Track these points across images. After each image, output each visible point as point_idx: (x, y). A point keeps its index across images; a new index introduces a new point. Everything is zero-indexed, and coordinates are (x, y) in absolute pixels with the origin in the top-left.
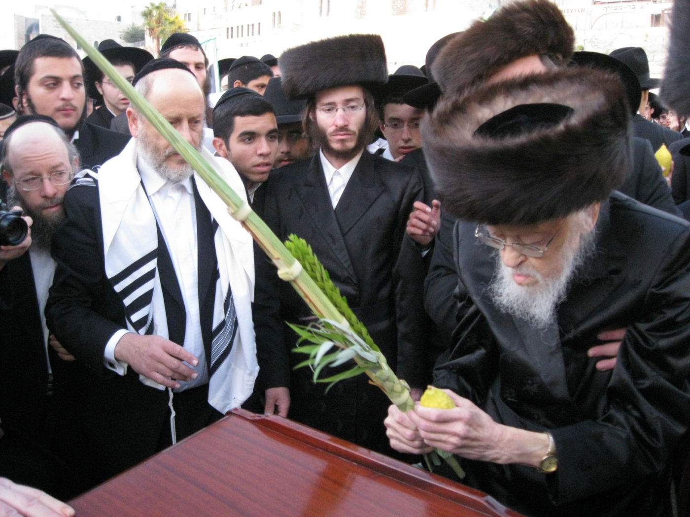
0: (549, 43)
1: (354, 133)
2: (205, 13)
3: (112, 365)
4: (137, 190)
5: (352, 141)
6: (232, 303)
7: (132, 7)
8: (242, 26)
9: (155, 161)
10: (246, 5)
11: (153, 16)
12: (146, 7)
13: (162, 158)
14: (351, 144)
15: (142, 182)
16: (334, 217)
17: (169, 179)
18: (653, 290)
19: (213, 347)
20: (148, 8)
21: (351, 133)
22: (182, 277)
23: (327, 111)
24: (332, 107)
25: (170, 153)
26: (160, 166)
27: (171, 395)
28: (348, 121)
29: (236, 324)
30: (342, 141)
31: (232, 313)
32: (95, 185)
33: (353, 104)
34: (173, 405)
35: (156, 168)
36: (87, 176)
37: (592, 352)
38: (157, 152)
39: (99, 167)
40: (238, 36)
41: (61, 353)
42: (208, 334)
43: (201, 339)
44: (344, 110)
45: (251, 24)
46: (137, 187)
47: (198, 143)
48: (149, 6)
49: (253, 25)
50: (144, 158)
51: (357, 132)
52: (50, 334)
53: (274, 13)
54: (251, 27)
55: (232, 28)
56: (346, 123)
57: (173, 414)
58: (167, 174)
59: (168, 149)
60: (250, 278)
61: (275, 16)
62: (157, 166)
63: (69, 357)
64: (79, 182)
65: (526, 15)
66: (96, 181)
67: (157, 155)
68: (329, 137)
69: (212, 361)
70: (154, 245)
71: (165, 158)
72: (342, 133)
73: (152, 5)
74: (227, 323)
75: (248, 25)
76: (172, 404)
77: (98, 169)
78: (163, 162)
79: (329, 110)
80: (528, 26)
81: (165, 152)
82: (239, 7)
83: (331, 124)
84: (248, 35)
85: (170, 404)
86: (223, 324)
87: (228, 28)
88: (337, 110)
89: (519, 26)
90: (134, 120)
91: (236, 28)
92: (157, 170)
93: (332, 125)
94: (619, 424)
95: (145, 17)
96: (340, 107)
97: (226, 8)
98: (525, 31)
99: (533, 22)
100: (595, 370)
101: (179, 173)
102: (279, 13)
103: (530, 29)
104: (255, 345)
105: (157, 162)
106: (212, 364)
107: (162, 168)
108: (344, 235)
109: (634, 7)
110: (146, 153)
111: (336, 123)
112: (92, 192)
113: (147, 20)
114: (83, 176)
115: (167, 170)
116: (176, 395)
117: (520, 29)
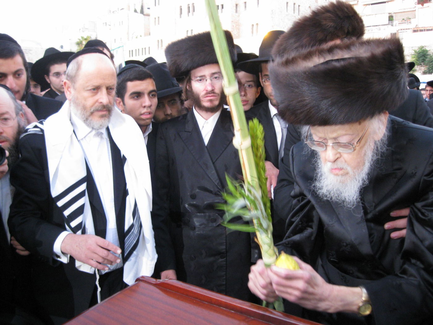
0: (346, 31)
1: (218, 94)
2: (115, 42)
3: (59, 257)
4: (71, 136)
5: (217, 100)
6: (137, 213)
7: (70, 39)
8: (139, 49)
9: (83, 116)
10: (141, 36)
11: (83, 44)
12: (78, 39)
13: (88, 113)
14: (217, 103)
15: (74, 131)
16: (206, 151)
17: (93, 128)
18: (425, 178)
19: (125, 243)
20: (80, 39)
21: (216, 95)
22: (103, 195)
23: (199, 81)
24: (202, 79)
25: (94, 110)
26: (87, 119)
27: (98, 277)
28: (214, 87)
29: (141, 226)
30: (211, 101)
31: (138, 219)
32: (41, 133)
33: (216, 76)
34: (99, 284)
35: (85, 121)
36: (36, 127)
37: (387, 226)
38: (85, 110)
39: (44, 121)
40: (136, 56)
41: (19, 249)
42: (122, 234)
43: (117, 237)
44: (211, 80)
45: (144, 48)
46: (71, 135)
47: (113, 104)
48: (80, 38)
49: (145, 48)
50: (76, 114)
51: (220, 95)
52: (11, 236)
53: (158, 41)
54: (144, 50)
55: (132, 51)
56: (213, 89)
57: (99, 289)
58: (92, 124)
59: (93, 107)
60: (149, 195)
61: (159, 42)
62: (85, 119)
63: (25, 253)
64: (30, 131)
65: (329, 14)
66: (42, 131)
67: (85, 112)
68: (202, 99)
69: (125, 252)
70: (84, 174)
71: (90, 114)
72: (210, 95)
73: (82, 38)
74: (135, 225)
75: (142, 49)
76: (98, 282)
77: (43, 122)
78: (89, 116)
79: (200, 80)
80: (330, 22)
81: (91, 110)
82: (137, 38)
83: (203, 89)
84: (143, 54)
85: (97, 283)
86: (132, 226)
87: (130, 51)
88: (206, 80)
89: (324, 22)
90: (69, 87)
91: (135, 50)
92: (85, 122)
93: (204, 91)
94: (412, 275)
95: (78, 45)
96: (208, 78)
97: (128, 38)
98: (328, 26)
99: (334, 18)
100: (390, 238)
101: (100, 124)
102: (162, 40)
103: (331, 24)
104: (154, 240)
105: (85, 116)
106: (126, 255)
107: (88, 121)
108: (213, 163)
109: (379, 29)
110: (77, 110)
111: (206, 89)
112: (40, 138)
113: (80, 47)
114: (33, 127)
115: (92, 122)
116: (101, 276)
117: (325, 24)
